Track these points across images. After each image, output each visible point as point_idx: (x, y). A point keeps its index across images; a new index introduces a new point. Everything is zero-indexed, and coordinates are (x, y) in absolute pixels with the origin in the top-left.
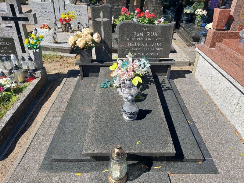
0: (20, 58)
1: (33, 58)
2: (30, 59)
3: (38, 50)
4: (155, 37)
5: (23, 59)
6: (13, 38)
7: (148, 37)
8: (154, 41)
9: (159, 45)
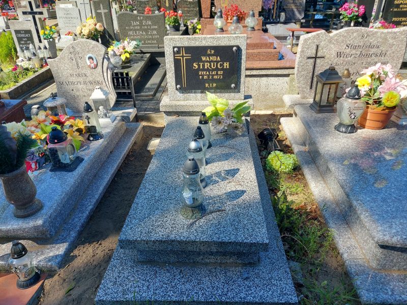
0: (37, 47)
1: (48, 47)
2: (45, 48)
3: (51, 40)
4: (150, 25)
5: (40, 48)
6: (31, 30)
7: (144, 26)
8: (150, 29)
9: (155, 32)
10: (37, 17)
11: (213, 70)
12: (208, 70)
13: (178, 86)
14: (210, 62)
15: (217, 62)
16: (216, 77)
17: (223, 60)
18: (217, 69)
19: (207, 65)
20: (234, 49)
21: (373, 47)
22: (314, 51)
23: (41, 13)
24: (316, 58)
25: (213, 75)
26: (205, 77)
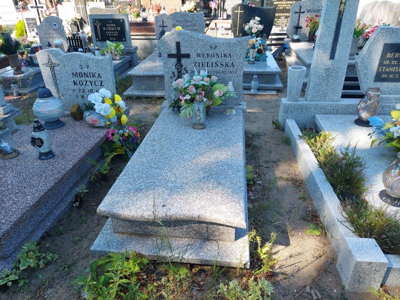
10: (40, 9)
11: (113, 31)
12: (110, 31)
13: (97, 39)
14: (111, 27)
15: (114, 27)
16: (115, 35)
17: (117, 26)
18: (115, 31)
19: (109, 28)
20: (121, 20)
21: (188, 22)
22: (162, 23)
23: (42, 7)
24: (163, 27)
25: (113, 34)
26: (110, 35)
